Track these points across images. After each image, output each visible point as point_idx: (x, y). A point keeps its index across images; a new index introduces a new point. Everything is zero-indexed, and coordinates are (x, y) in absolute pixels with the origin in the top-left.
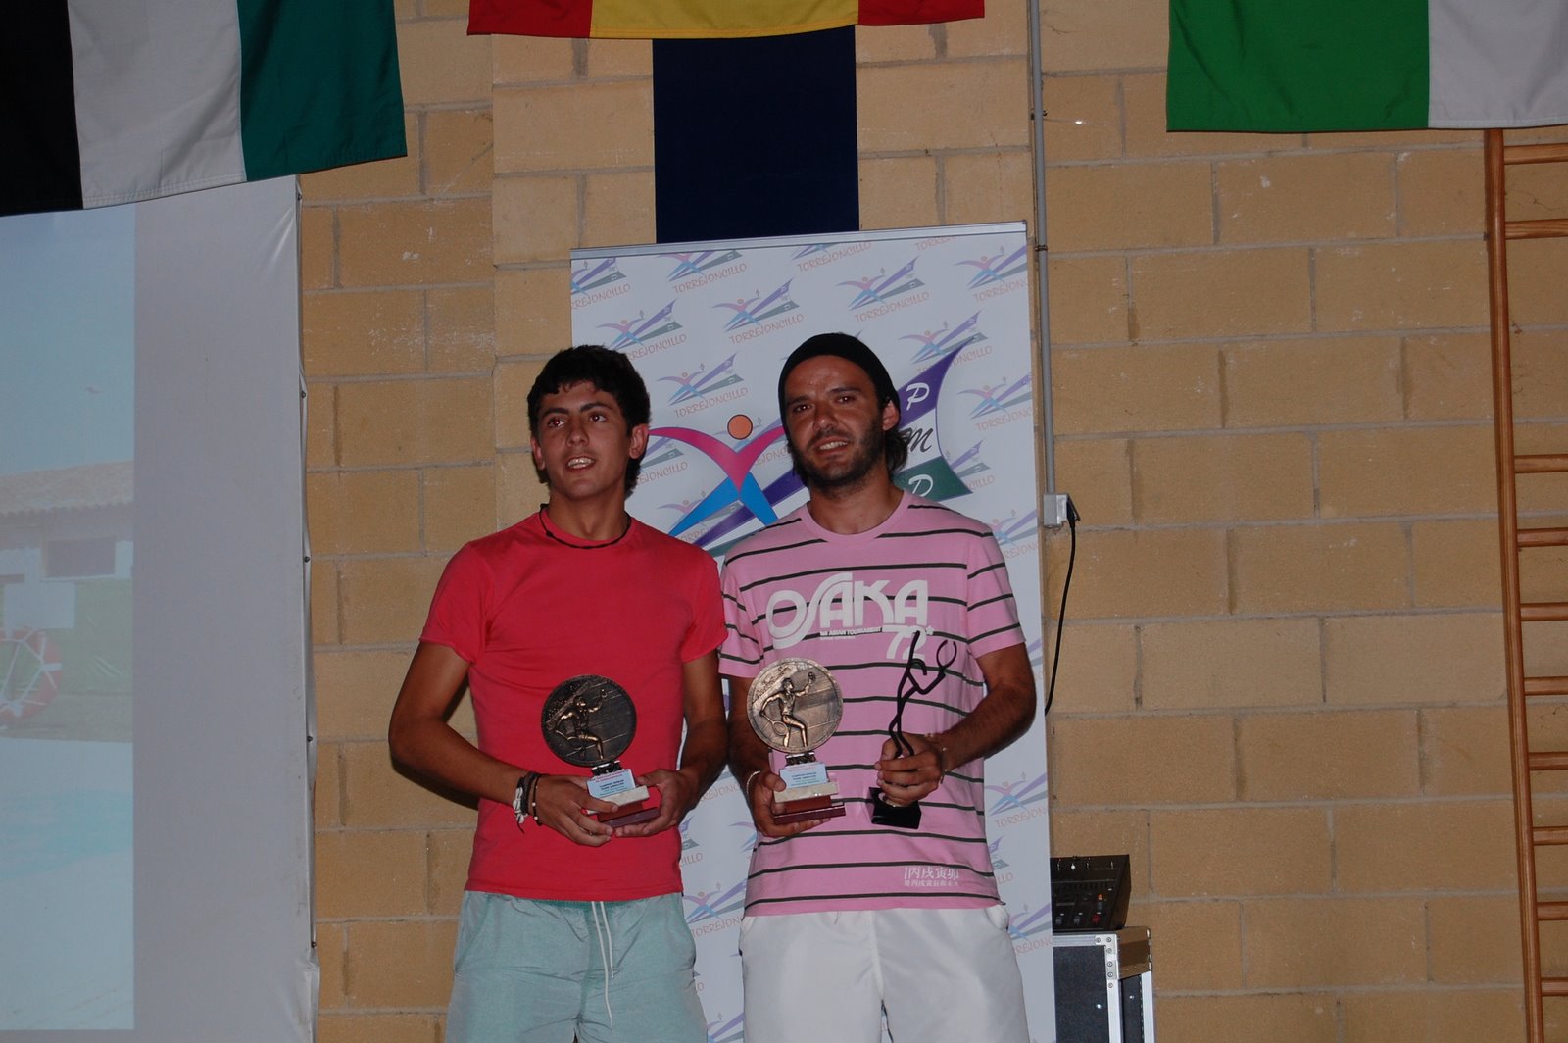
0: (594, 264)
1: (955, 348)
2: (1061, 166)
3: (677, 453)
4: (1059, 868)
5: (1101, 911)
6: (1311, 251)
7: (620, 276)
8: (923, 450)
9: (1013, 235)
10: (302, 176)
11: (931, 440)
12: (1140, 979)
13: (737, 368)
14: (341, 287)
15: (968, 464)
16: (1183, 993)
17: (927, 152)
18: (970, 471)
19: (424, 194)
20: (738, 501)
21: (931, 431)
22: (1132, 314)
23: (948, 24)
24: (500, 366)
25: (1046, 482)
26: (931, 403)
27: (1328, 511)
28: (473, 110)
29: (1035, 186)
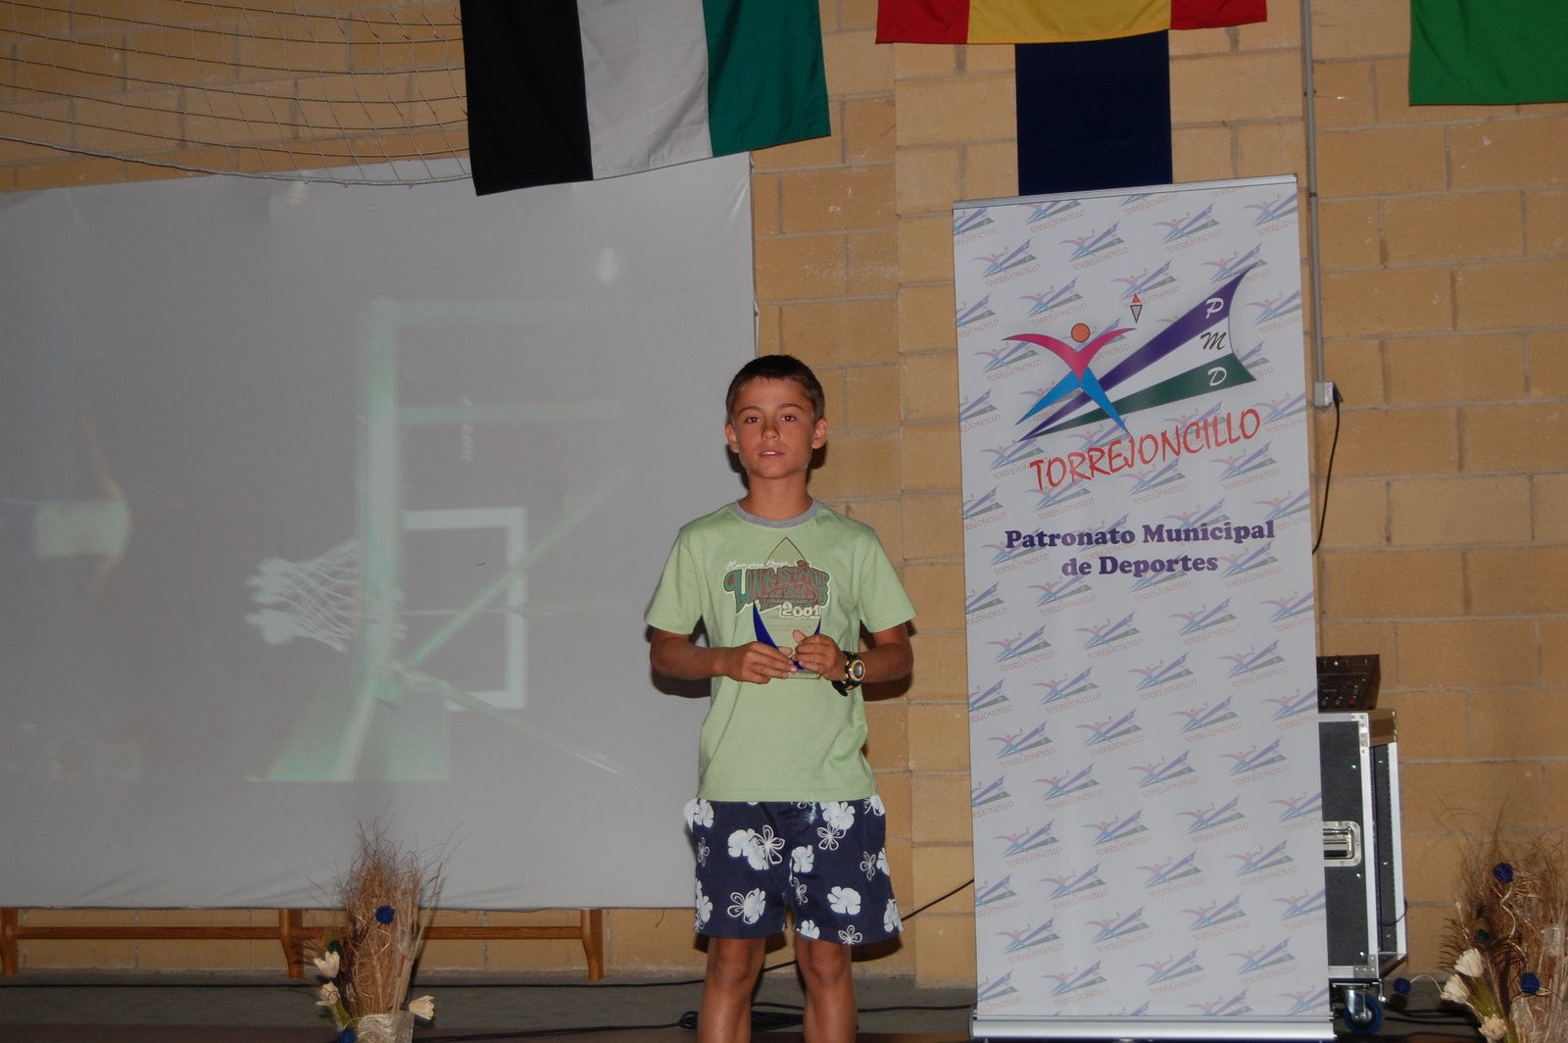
0: (971, 212)
1: (1243, 271)
2: (1327, 132)
3: (1033, 353)
4: (1324, 665)
5: (1357, 696)
6: (1523, 194)
7: (990, 221)
8: (1219, 348)
9: (1286, 186)
10: (754, 152)
11: (1225, 341)
12: (1387, 749)
13: (1078, 289)
14: (783, 233)
15: (1253, 359)
16: (1424, 761)
17: (1224, 122)
18: (1255, 364)
19: (845, 162)
20: (1080, 388)
21: (1224, 334)
22: (1383, 244)
23: (1239, 27)
24: (902, 291)
25: (1315, 373)
26: (1224, 313)
27: (1535, 393)
28: (880, 98)
29: (1307, 147)
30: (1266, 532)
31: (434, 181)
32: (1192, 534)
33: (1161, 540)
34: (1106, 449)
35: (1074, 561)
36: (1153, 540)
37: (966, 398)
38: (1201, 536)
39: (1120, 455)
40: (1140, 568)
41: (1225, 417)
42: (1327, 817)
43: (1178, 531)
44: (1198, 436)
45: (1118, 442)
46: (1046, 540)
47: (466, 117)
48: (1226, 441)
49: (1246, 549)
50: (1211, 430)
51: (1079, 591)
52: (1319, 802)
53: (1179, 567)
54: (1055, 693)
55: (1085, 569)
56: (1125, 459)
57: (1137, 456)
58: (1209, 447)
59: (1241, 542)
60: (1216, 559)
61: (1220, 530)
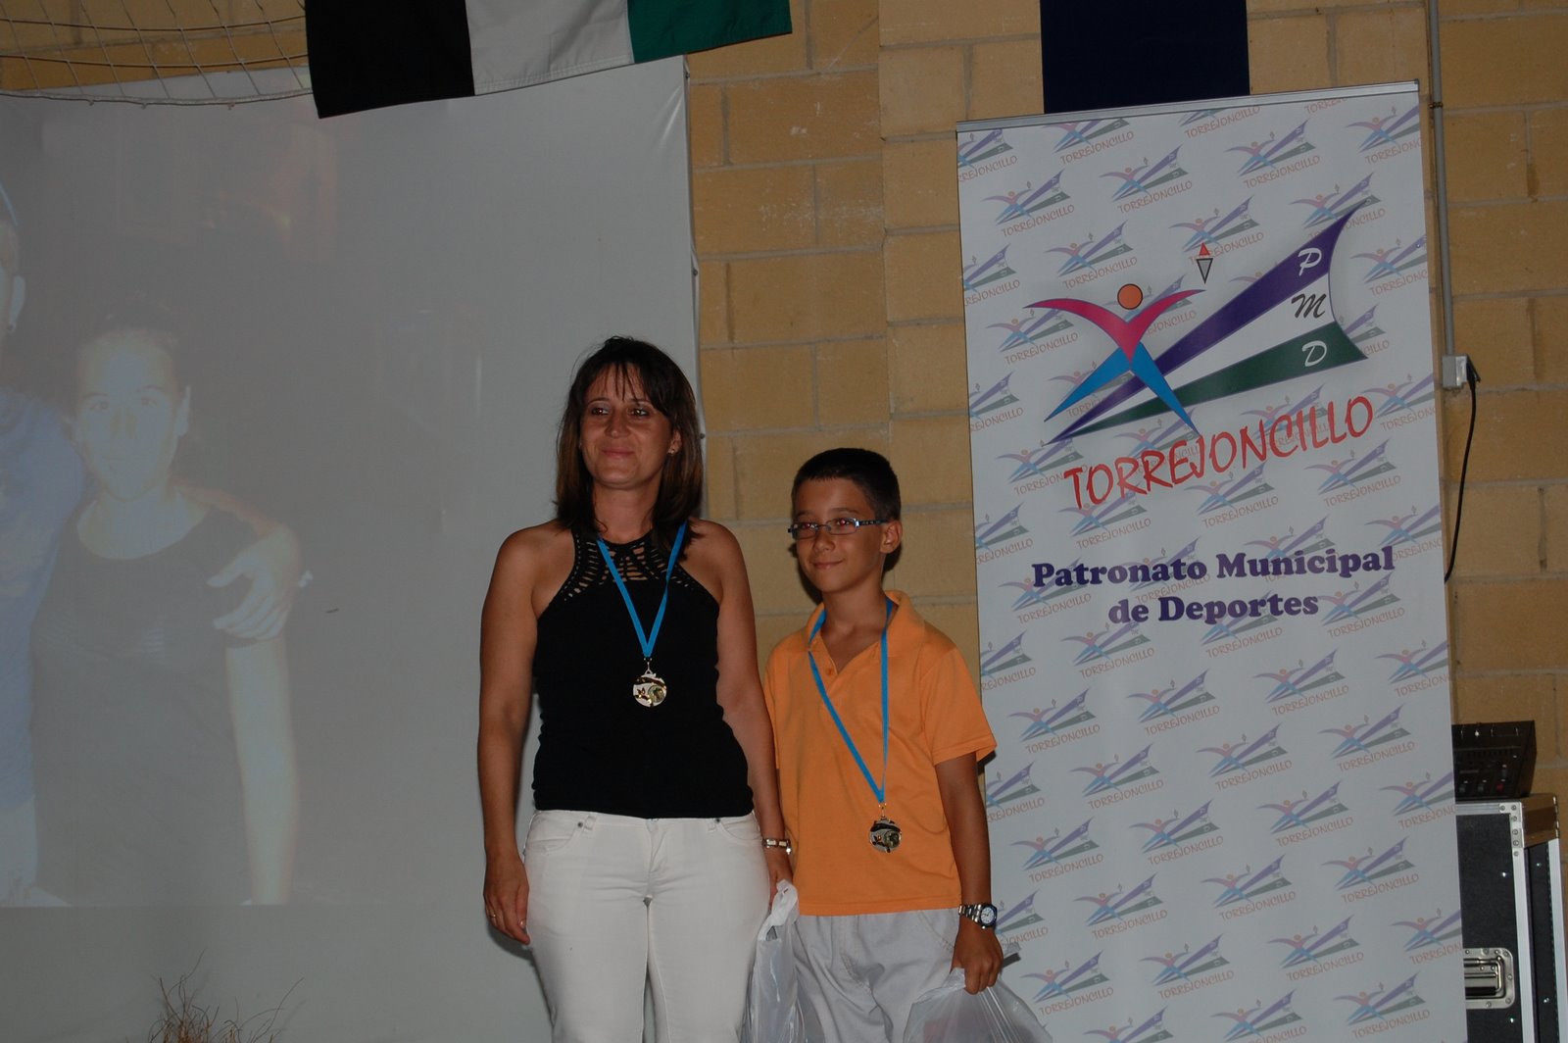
0: (980, 136)
1: (1349, 211)
2: (1455, 21)
3: (1067, 324)
4: (1462, 736)
5: (1507, 779)
7: (1007, 147)
8: (1316, 316)
9: (1406, 95)
10: (694, 57)
11: (1325, 306)
12: (1547, 847)
13: (1126, 238)
14: (731, 164)
15: (1363, 329)
17: (1317, 10)
18: (1366, 336)
19: (811, 68)
20: (1130, 372)
21: (1324, 296)
22: (1531, 170)
24: (890, 240)
25: (1444, 343)
26: (1324, 268)
29: (1429, 42)
30: (1382, 562)
31: (261, 98)
32: (1283, 566)
33: (1241, 574)
34: (1166, 453)
35: (1125, 603)
36: (1230, 575)
37: (978, 386)
38: (1295, 568)
39: (1185, 460)
40: (1214, 612)
41: (1327, 408)
42: (1469, 943)
43: (1264, 562)
44: (1289, 434)
45: (1182, 442)
46: (1088, 575)
47: (303, 13)
48: (1325, 441)
49: (1357, 585)
50: (1307, 426)
51: (1131, 644)
52: (1458, 924)
53: (1266, 610)
54: (1101, 781)
55: (1139, 614)
56: (1193, 465)
57: (1208, 462)
58: (1305, 448)
59: (1350, 576)
60: (1315, 599)
61: (1321, 560)
